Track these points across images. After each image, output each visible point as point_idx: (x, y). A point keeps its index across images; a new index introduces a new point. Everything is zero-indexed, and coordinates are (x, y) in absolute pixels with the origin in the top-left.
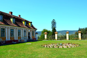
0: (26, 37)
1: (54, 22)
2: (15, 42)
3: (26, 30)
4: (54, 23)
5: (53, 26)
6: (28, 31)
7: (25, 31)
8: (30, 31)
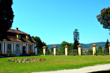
0: (19, 52)
1: (77, 32)
2: (3, 57)
3: (19, 44)
4: (76, 34)
5: (76, 37)
6: (22, 45)
7: (17, 45)
8: (25, 45)
